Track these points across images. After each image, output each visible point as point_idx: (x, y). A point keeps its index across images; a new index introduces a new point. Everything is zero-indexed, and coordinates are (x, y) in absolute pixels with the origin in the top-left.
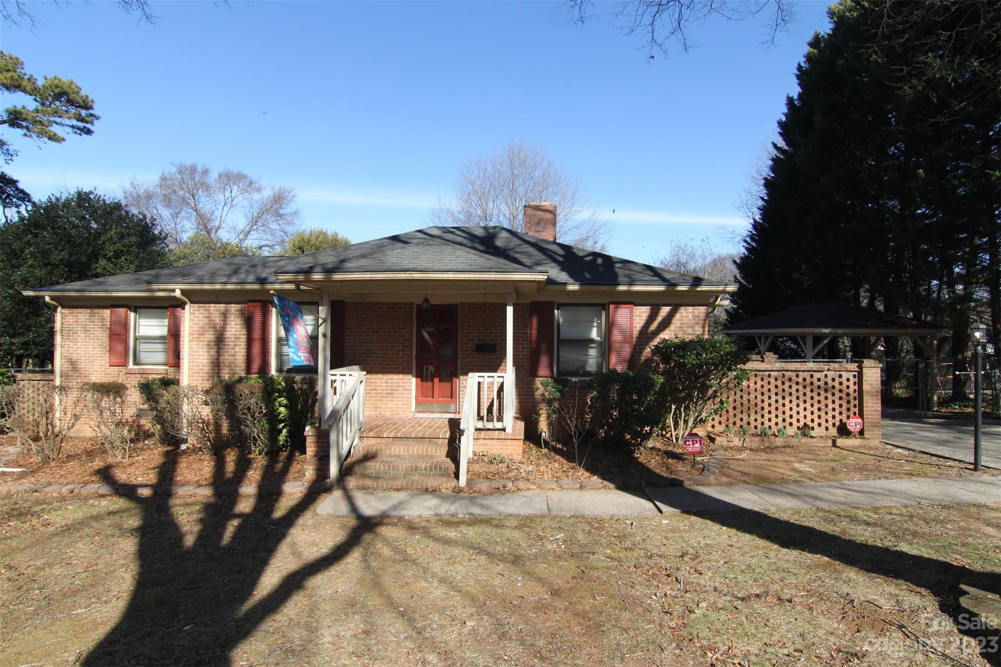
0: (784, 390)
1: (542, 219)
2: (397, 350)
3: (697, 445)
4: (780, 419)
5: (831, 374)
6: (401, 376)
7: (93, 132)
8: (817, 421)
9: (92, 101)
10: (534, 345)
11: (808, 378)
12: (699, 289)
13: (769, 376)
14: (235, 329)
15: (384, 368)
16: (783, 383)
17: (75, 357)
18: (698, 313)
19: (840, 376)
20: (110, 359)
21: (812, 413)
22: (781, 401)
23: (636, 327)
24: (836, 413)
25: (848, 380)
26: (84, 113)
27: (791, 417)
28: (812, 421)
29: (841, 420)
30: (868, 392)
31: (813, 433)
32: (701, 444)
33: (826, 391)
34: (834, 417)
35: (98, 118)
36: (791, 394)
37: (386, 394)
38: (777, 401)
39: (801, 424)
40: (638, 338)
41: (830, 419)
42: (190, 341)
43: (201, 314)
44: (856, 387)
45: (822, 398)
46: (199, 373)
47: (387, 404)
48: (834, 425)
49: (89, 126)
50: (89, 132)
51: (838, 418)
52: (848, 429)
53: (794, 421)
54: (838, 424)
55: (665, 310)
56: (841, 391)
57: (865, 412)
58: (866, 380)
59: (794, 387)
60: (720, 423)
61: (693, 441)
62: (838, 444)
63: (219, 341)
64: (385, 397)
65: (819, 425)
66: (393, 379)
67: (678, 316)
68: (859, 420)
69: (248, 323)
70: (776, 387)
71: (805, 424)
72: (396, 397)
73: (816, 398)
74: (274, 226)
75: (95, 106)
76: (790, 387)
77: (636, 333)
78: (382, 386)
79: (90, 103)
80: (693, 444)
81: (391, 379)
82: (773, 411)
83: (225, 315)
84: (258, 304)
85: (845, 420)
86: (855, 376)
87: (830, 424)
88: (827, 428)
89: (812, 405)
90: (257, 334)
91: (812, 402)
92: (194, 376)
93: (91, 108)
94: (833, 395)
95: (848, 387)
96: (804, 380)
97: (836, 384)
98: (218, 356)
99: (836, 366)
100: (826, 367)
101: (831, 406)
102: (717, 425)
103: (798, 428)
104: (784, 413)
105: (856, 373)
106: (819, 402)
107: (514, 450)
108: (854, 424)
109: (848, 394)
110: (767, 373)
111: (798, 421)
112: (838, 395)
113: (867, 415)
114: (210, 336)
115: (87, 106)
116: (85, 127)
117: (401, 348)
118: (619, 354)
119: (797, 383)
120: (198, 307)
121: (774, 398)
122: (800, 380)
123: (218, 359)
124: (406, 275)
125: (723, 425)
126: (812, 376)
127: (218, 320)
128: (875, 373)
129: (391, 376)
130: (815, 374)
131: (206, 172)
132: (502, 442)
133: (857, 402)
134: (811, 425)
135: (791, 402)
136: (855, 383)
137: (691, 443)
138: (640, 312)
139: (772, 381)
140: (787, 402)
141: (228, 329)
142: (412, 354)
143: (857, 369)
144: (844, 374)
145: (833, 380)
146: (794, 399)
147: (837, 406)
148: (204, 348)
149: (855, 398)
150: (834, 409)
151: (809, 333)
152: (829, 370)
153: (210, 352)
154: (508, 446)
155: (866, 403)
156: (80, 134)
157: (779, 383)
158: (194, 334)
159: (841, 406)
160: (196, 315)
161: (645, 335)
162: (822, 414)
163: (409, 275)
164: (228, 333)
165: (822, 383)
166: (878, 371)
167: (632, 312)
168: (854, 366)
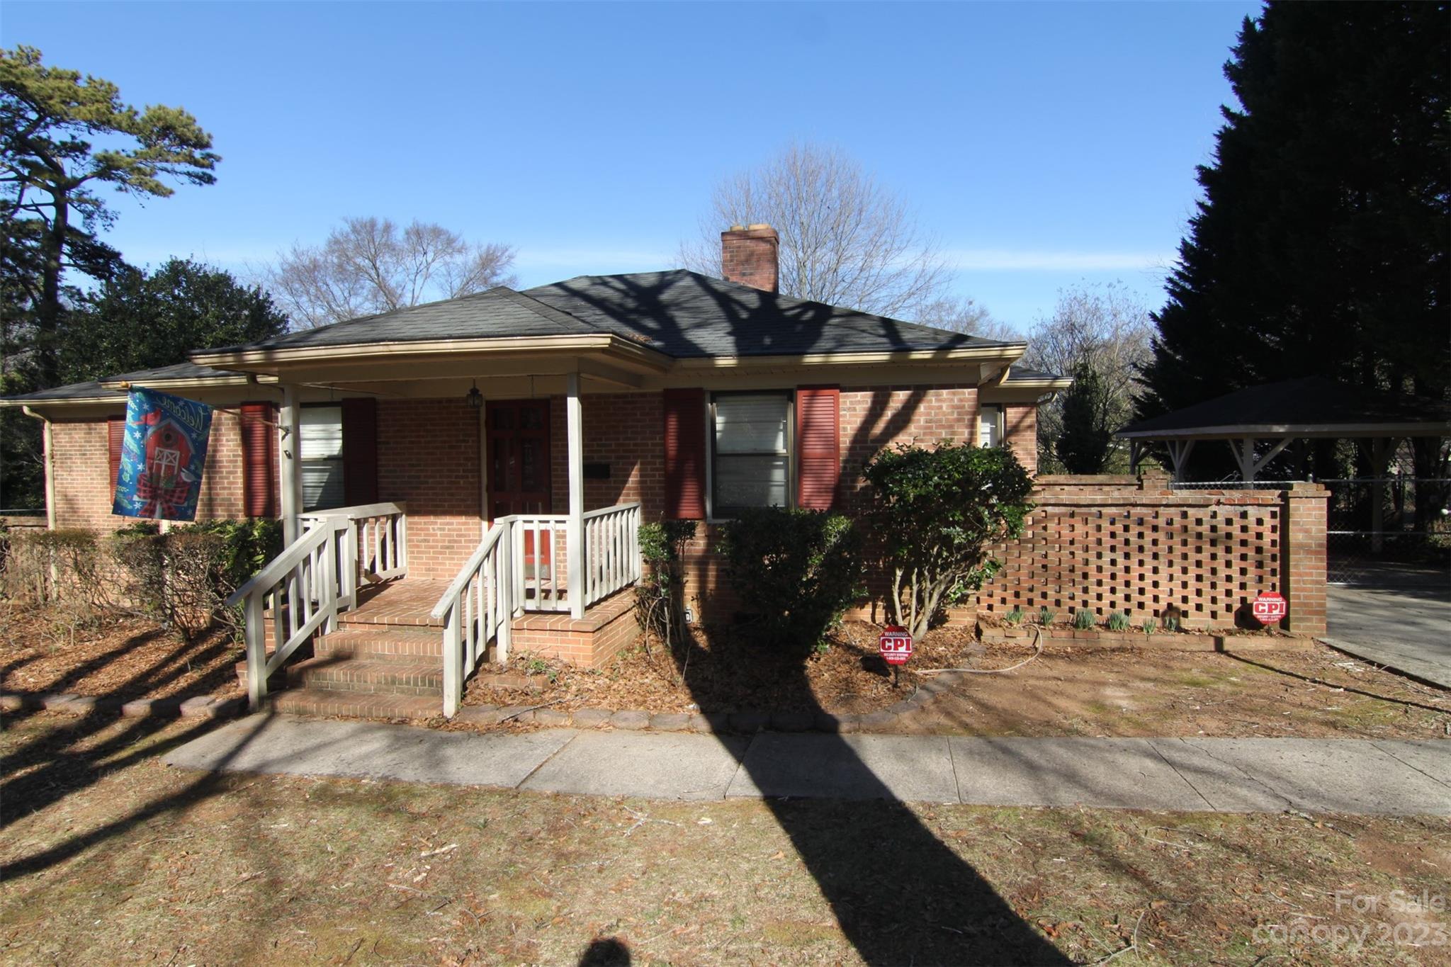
0: (1127, 542)
1: (752, 254)
2: (457, 477)
3: (902, 649)
4: (1120, 595)
5: (1223, 512)
6: (463, 519)
7: (215, 180)
8: (1193, 599)
9: (210, 136)
10: (671, 465)
11: (1177, 519)
13: (1100, 515)
14: (229, 447)
15: (437, 506)
16: (1126, 529)
17: (71, 492)
18: (961, 400)
19: (1244, 515)
20: (112, 496)
21: (1185, 585)
22: (1121, 562)
23: (845, 429)
24: (1234, 586)
25: (1260, 522)
26: (198, 154)
27: (1142, 591)
28: (1185, 600)
29: (1243, 600)
30: (1301, 546)
31: (1185, 623)
32: (908, 648)
33: (1213, 543)
34: (1229, 593)
35: (218, 159)
36: (1141, 549)
37: (442, 547)
38: (1113, 562)
39: (1162, 607)
40: (852, 449)
41: (1221, 597)
44: (1277, 536)
45: (1205, 556)
47: (444, 564)
48: (1229, 608)
49: (209, 171)
50: (210, 180)
51: (1237, 594)
52: (1254, 618)
53: (1147, 599)
54: (1236, 606)
55: (900, 398)
56: (1244, 543)
57: (1292, 585)
58: (1297, 523)
59: (1149, 536)
60: (1004, 601)
61: (896, 641)
62: (1226, 648)
63: (209, 465)
64: (441, 553)
65: (1199, 607)
66: (452, 524)
67: (922, 408)
68: (1279, 601)
69: (246, 437)
70: (1113, 535)
71: (1170, 605)
72: (457, 553)
73: (1193, 557)
75: (213, 143)
76: (1141, 535)
77: (845, 441)
78: (436, 535)
79: (206, 139)
80: (896, 648)
81: (448, 524)
82: (1106, 580)
84: (258, 407)
85: (1250, 600)
86: (1273, 515)
87: (1221, 606)
88: (1214, 615)
89: (1185, 571)
90: (259, 455)
91: (1185, 564)
93: (207, 145)
94: (1228, 550)
95: (1259, 536)
97: (1235, 530)
99: (1236, 495)
100: (1215, 498)
101: (1223, 572)
102: (997, 605)
103: (1156, 613)
104: (1127, 584)
105: (1277, 509)
106: (1199, 564)
107: (580, 650)
108: (1267, 608)
109: (1259, 550)
110: (1094, 510)
111: (1156, 599)
112: (1237, 550)
113: (1296, 589)
115: (201, 144)
116: (204, 174)
117: (461, 473)
118: (818, 478)
119: (1155, 528)
121: (1107, 556)
122: (1161, 522)
124: (381, 348)
125: (1010, 606)
126: (1185, 515)
128: (1314, 509)
129: (448, 519)
130: (1191, 511)
131: (388, 228)
132: (559, 636)
133: (1277, 565)
134: (1183, 607)
135: (1141, 563)
136: (1274, 529)
137: (892, 644)
138: (851, 403)
139: (1105, 524)
140: (1134, 563)
141: (218, 448)
142: (480, 482)
143: (1278, 501)
144: (1253, 512)
145: (1229, 522)
147: (1235, 572)
149: (1274, 558)
150: (1229, 579)
151: (1248, 434)
152: (1219, 503)
154: (570, 642)
155: (1296, 566)
156: (201, 184)
157: (1119, 528)
159: (1243, 572)
162: (1205, 586)
163: (385, 348)
165: (1205, 529)
166: (1324, 504)
167: (836, 403)
168: (1273, 496)
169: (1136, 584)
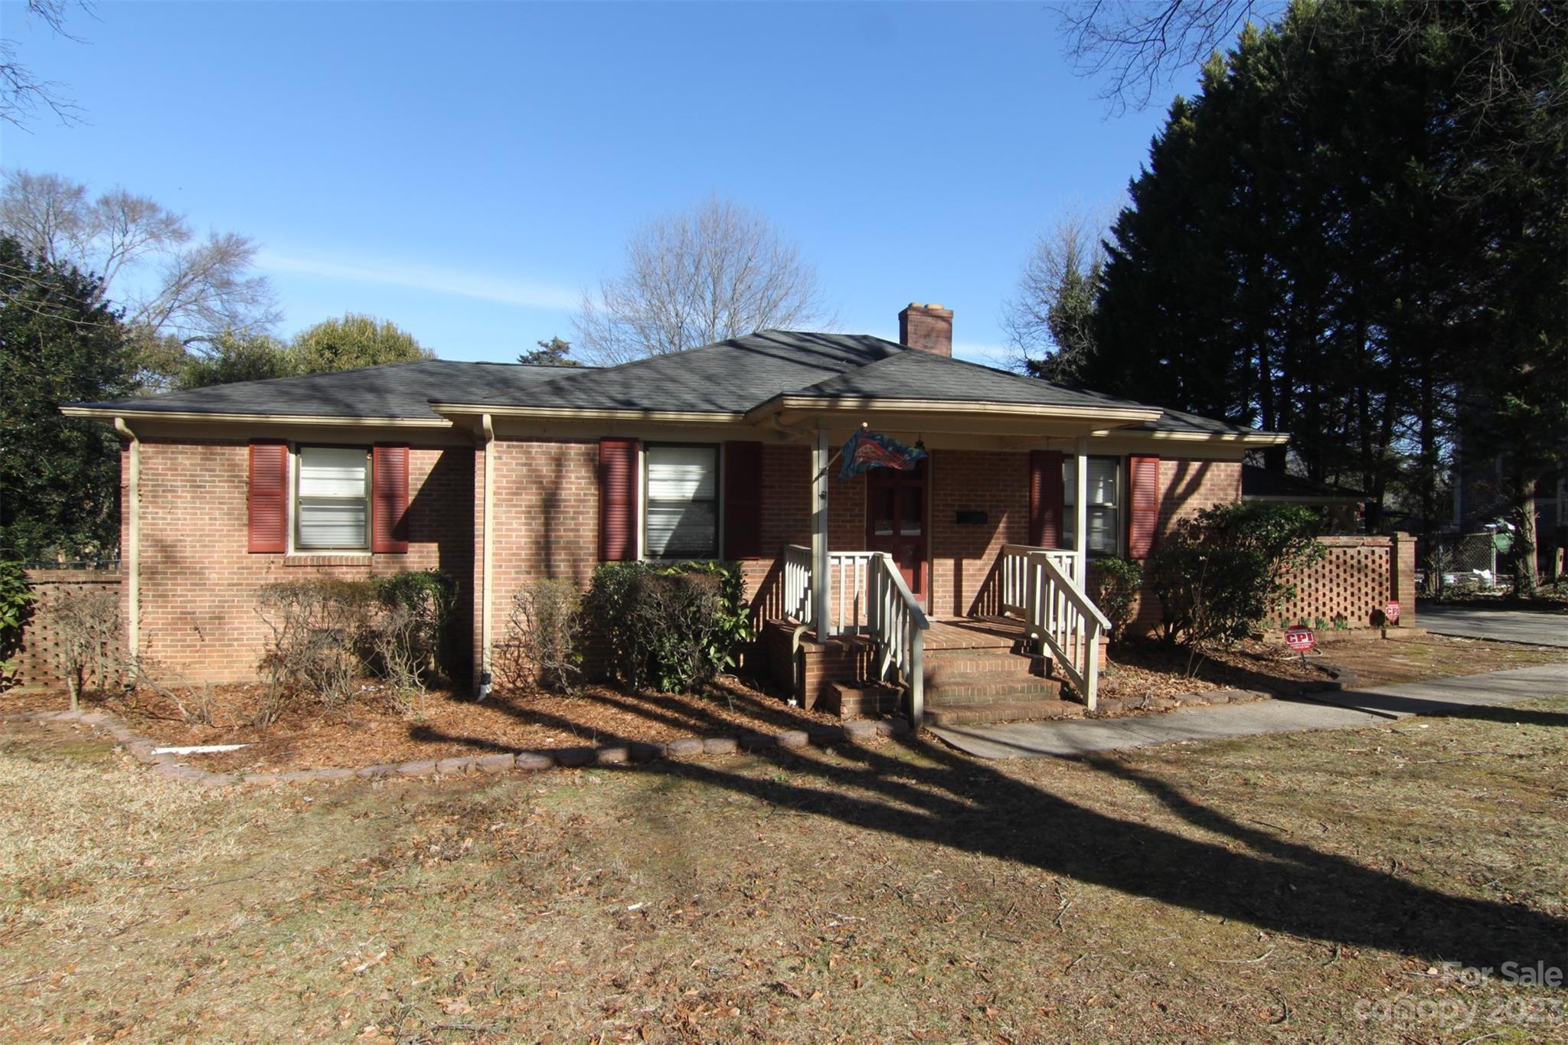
1: (933, 329)
2: (843, 521)
3: (1306, 640)
4: (1313, 608)
5: (1364, 550)
8: (1350, 608)
10: (1035, 513)
11: (1341, 555)
12: (1246, 439)
14: (578, 484)
17: (169, 536)
18: (1231, 471)
19: (1373, 553)
20: (250, 540)
21: (1345, 599)
22: (1314, 585)
23: (1161, 489)
24: (1369, 599)
25: (1381, 557)
27: (1324, 604)
28: (1346, 609)
29: (1374, 607)
30: (1404, 572)
31: (1347, 624)
33: (1359, 571)
34: (1367, 603)
36: (1324, 576)
39: (1334, 613)
40: (1163, 504)
41: (1363, 606)
42: (495, 505)
43: (513, 458)
44: (1390, 566)
45: (1355, 580)
46: (510, 561)
48: (1367, 613)
51: (1371, 604)
53: (1327, 609)
54: (1370, 612)
55: (1195, 466)
56: (1373, 571)
57: (1399, 596)
58: (1400, 557)
61: (1298, 636)
62: (1388, 636)
63: (550, 504)
65: (1353, 614)
67: (1208, 475)
68: (1396, 606)
69: (602, 474)
71: (1338, 613)
73: (1349, 580)
74: (215, 304)
76: (1324, 567)
77: (1161, 497)
80: (1300, 640)
82: (1306, 597)
83: (559, 462)
84: (621, 444)
85: (1377, 607)
86: (1388, 553)
87: (1363, 613)
88: (1360, 618)
89: (1345, 590)
90: (618, 493)
91: (1346, 585)
92: (501, 566)
94: (1366, 576)
95: (1381, 566)
96: (1338, 557)
97: (1369, 562)
98: (547, 530)
99: (1368, 539)
100: (1361, 542)
101: (1363, 590)
103: (1331, 618)
104: (1317, 600)
105: (1390, 549)
106: (1352, 585)
108: (1391, 610)
109: (1380, 575)
111: (1331, 609)
112: (1370, 575)
113: (1401, 600)
114: (531, 497)
117: (849, 518)
118: (1141, 526)
119: (1331, 562)
120: (508, 447)
123: (547, 536)
126: (1345, 553)
127: (546, 470)
128: (1409, 548)
130: (1348, 550)
131: (76, 193)
133: (1390, 584)
134: (1344, 614)
135: (1324, 585)
136: (1389, 561)
137: (1296, 638)
138: (1165, 469)
141: (565, 485)
143: (1390, 544)
144: (1377, 550)
145: (1366, 557)
146: (1327, 583)
147: (1369, 590)
148: (520, 518)
149: (1388, 580)
150: (1367, 594)
152: (1363, 545)
153: (530, 524)
155: (1401, 584)
158: (501, 494)
159: (1373, 589)
160: (504, 459)
161: (1173, 501)
162: (1355, 600)
164: (563, 493)
165: (1355, 562)
166: (1412, 545)
167: (1156, 468)
168: (1385, 540)
169: (1321, 600)
